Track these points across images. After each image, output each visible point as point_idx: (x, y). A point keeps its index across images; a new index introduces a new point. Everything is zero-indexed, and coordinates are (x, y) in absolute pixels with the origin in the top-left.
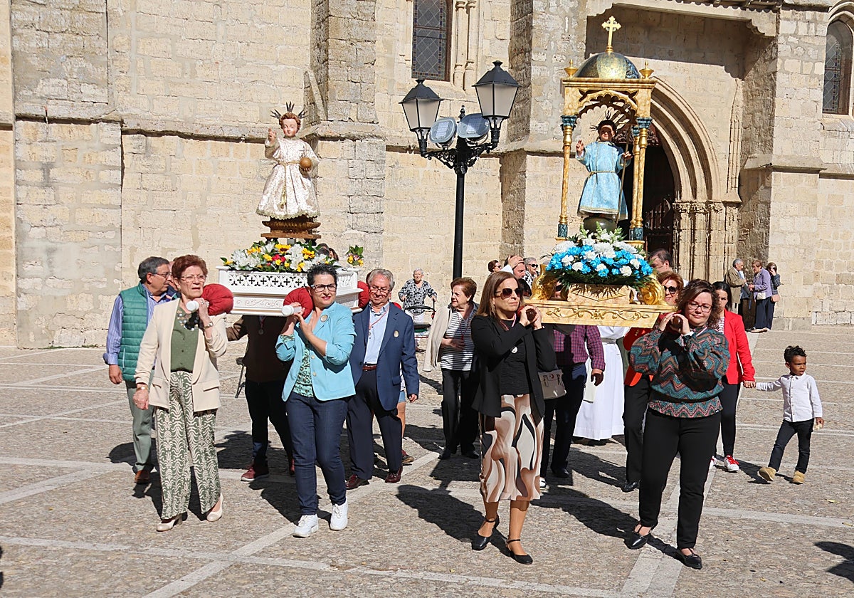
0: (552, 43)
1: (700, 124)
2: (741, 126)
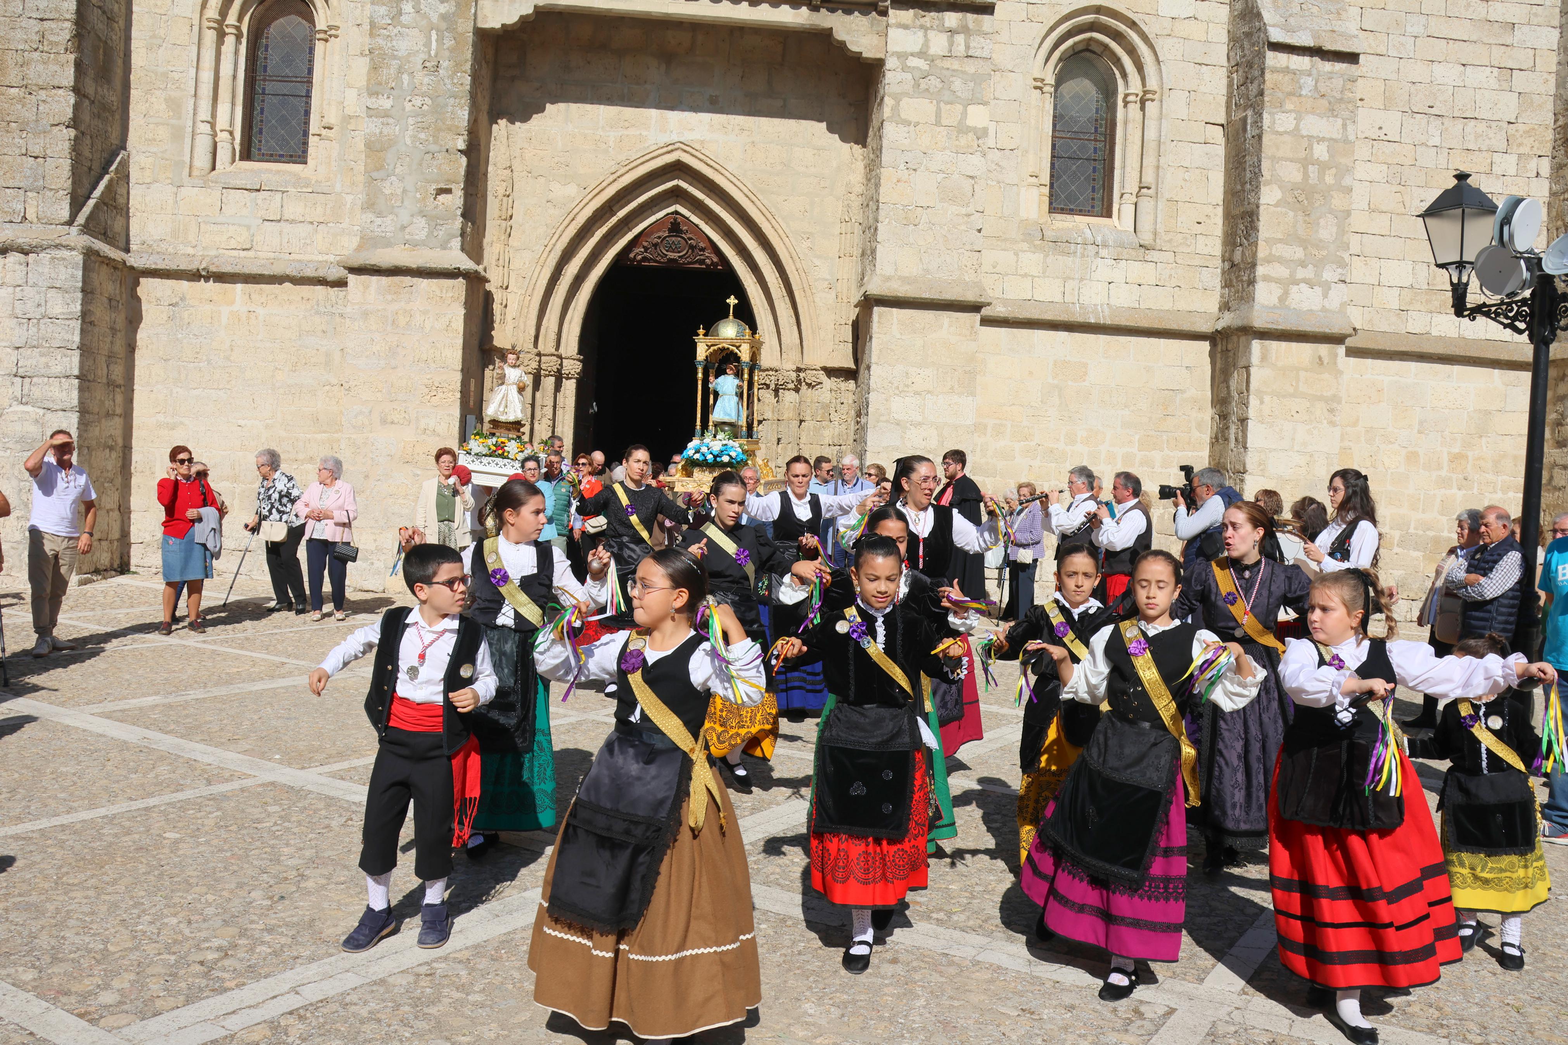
0: (405, 77)
1: (777, 226)
2: (858, 229)
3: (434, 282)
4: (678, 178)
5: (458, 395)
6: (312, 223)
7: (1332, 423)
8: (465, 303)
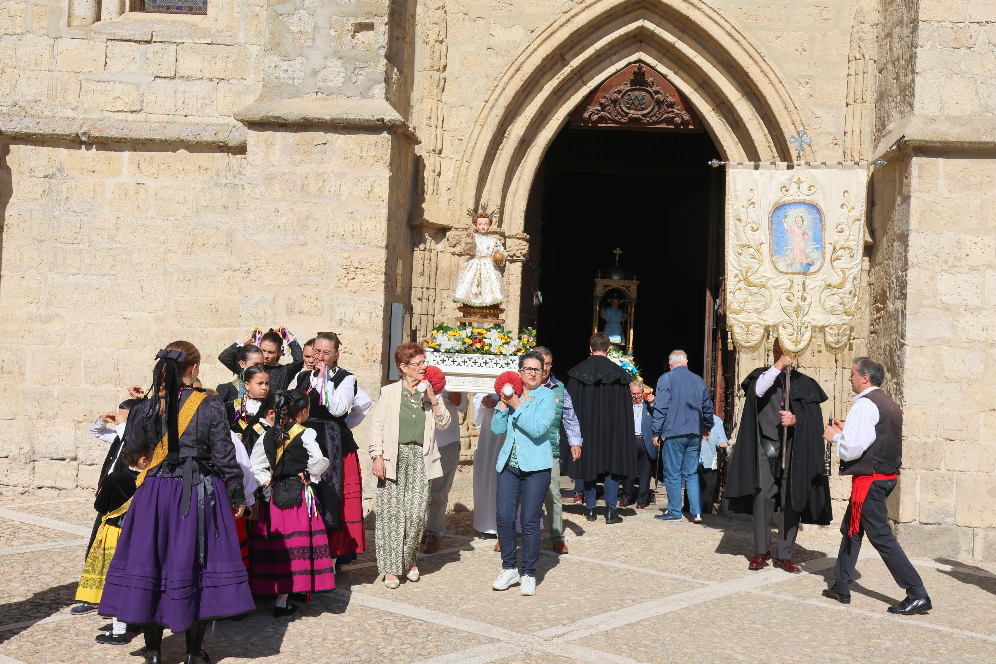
1: (767, 70)
2: (872, 69)
3: (353, 138)
4: (644, 18)
5: (382, 278)
6: (211, 80)
8: (391, 164)
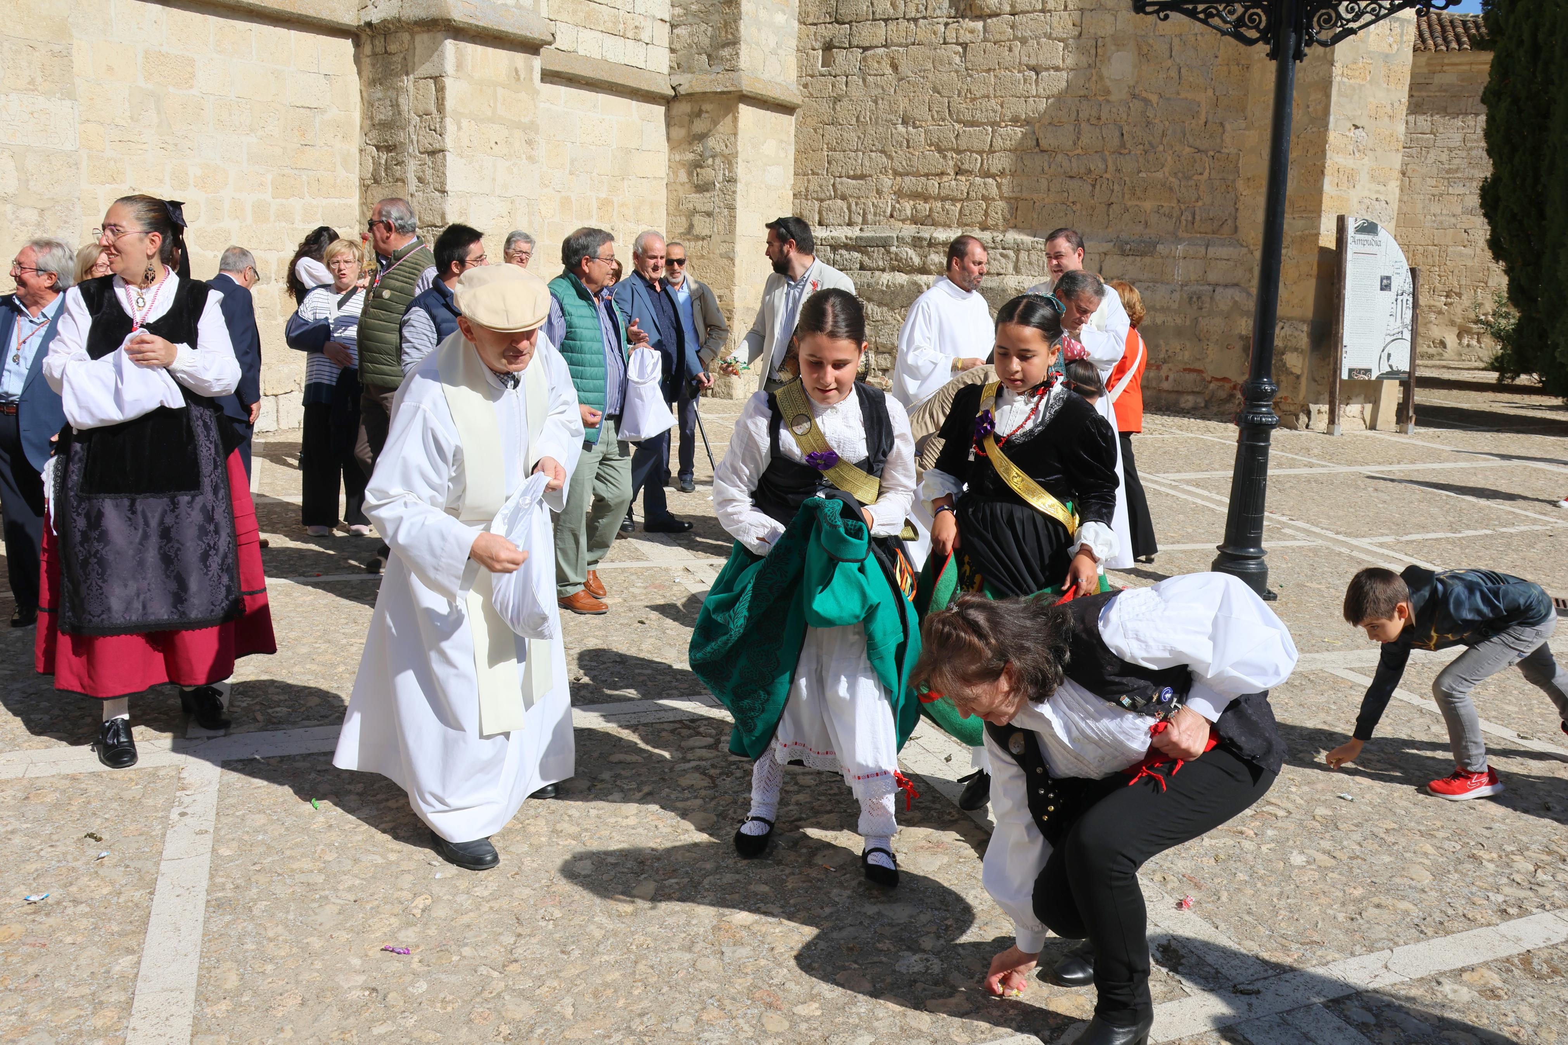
7: (531, 159)
